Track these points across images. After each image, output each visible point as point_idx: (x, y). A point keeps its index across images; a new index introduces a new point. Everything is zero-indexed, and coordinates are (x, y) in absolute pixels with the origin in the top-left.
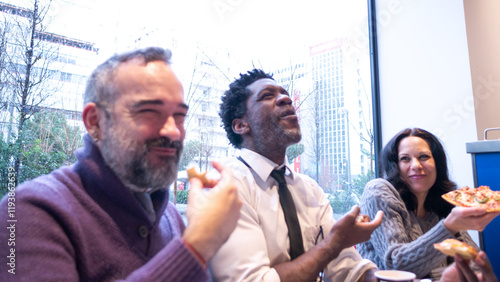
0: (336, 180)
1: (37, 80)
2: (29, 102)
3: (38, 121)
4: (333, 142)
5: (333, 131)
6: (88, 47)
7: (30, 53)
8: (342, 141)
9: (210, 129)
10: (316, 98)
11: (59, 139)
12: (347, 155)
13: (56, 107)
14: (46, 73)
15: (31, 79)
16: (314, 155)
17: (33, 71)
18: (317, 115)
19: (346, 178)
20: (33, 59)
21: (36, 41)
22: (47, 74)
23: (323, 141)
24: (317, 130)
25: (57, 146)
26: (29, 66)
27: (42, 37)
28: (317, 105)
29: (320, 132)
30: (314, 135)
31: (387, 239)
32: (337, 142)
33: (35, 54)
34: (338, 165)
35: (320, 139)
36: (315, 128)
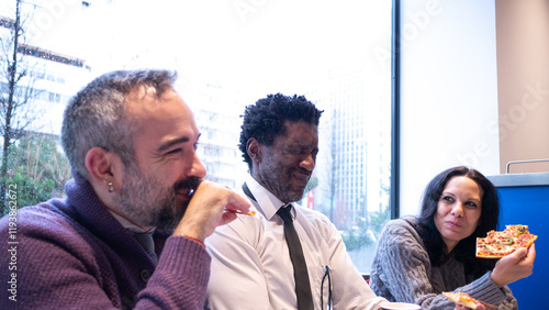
0: (352, 216)
1: (22, 100)
2: (14, 126)
3: (24, 147)
4: (350, 176)
5: (350, 164)
6: (78, 64)
7: (12, 70)
8: (359, 175)
9: (216, 159)
10: (334, 127)
11: (49, 167)
12: (364, 190)
13: (45, 131)
14: (31, 93)
15: (14, 98)
16: (329, 189)
17: (17, 90)
18: (334, 145)
19: (363, 213)
20: (17, 76)
21: (19, 56)
22: (33, 94)
23: (339, 174)
24: (334, 163)
25: (47, 174)
26: (12, 84)
27: (26, 51)
28: (334, 134)
29: (336, 165)
30: (330, 167)
31: (412, 289)
32: (354, 176)
33: (19, 70)
34: (354, 200)
35: (336, 172)
36: (331, 160)
